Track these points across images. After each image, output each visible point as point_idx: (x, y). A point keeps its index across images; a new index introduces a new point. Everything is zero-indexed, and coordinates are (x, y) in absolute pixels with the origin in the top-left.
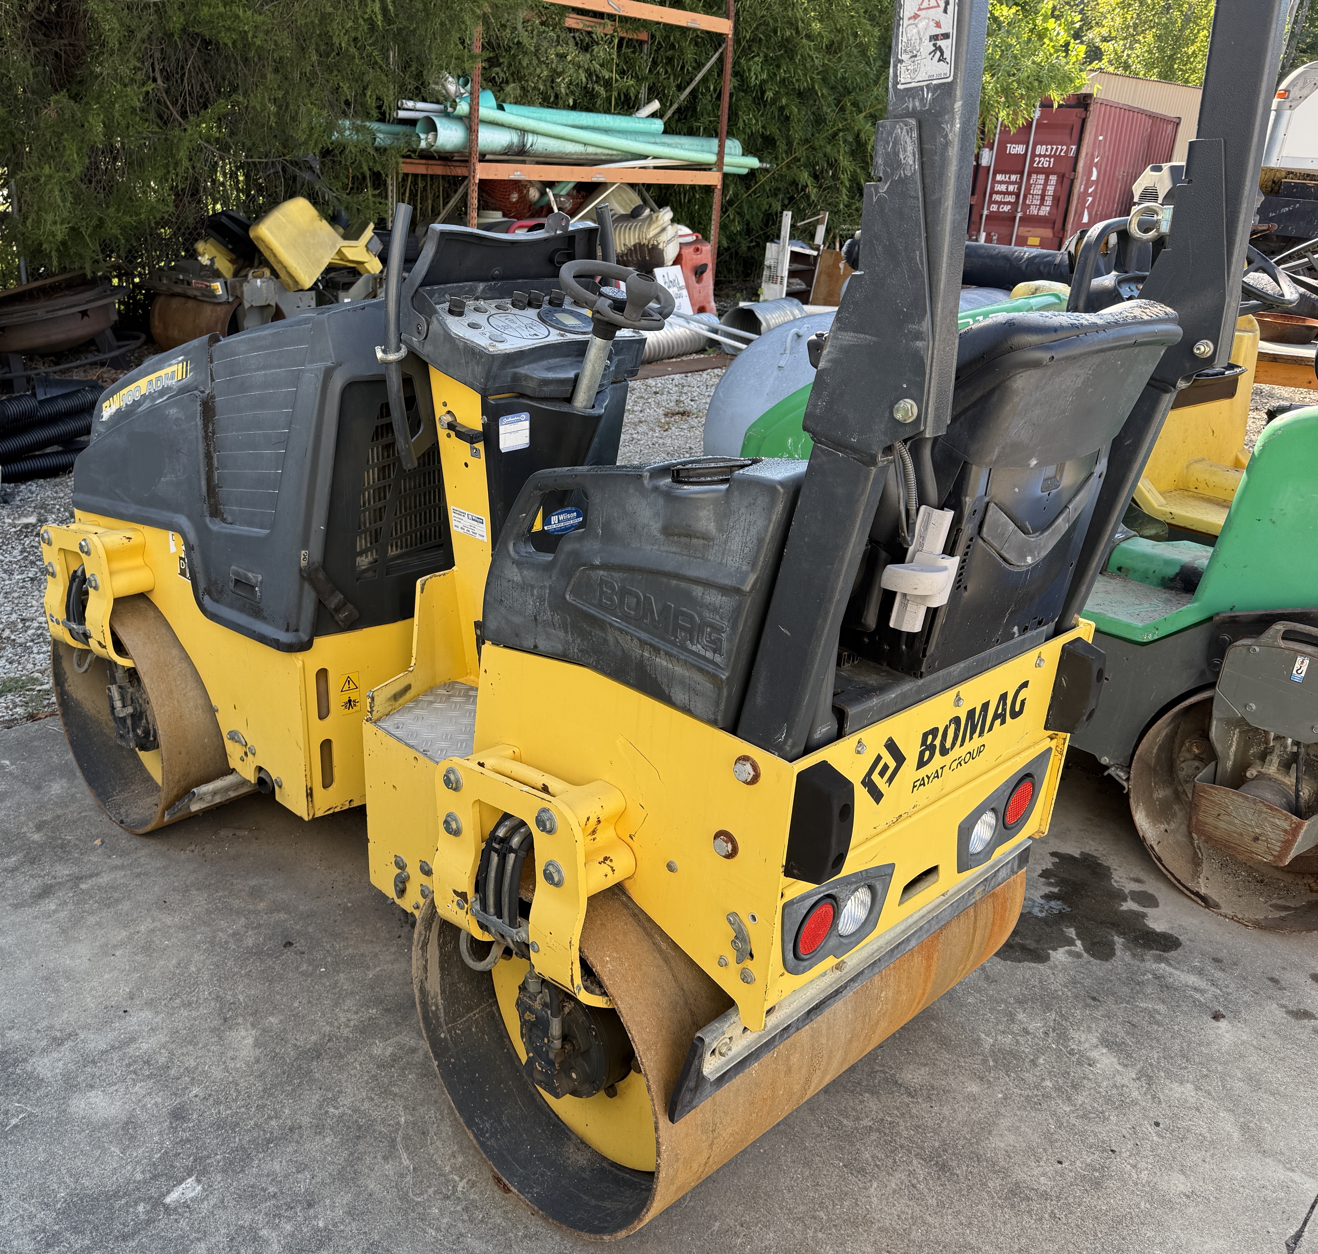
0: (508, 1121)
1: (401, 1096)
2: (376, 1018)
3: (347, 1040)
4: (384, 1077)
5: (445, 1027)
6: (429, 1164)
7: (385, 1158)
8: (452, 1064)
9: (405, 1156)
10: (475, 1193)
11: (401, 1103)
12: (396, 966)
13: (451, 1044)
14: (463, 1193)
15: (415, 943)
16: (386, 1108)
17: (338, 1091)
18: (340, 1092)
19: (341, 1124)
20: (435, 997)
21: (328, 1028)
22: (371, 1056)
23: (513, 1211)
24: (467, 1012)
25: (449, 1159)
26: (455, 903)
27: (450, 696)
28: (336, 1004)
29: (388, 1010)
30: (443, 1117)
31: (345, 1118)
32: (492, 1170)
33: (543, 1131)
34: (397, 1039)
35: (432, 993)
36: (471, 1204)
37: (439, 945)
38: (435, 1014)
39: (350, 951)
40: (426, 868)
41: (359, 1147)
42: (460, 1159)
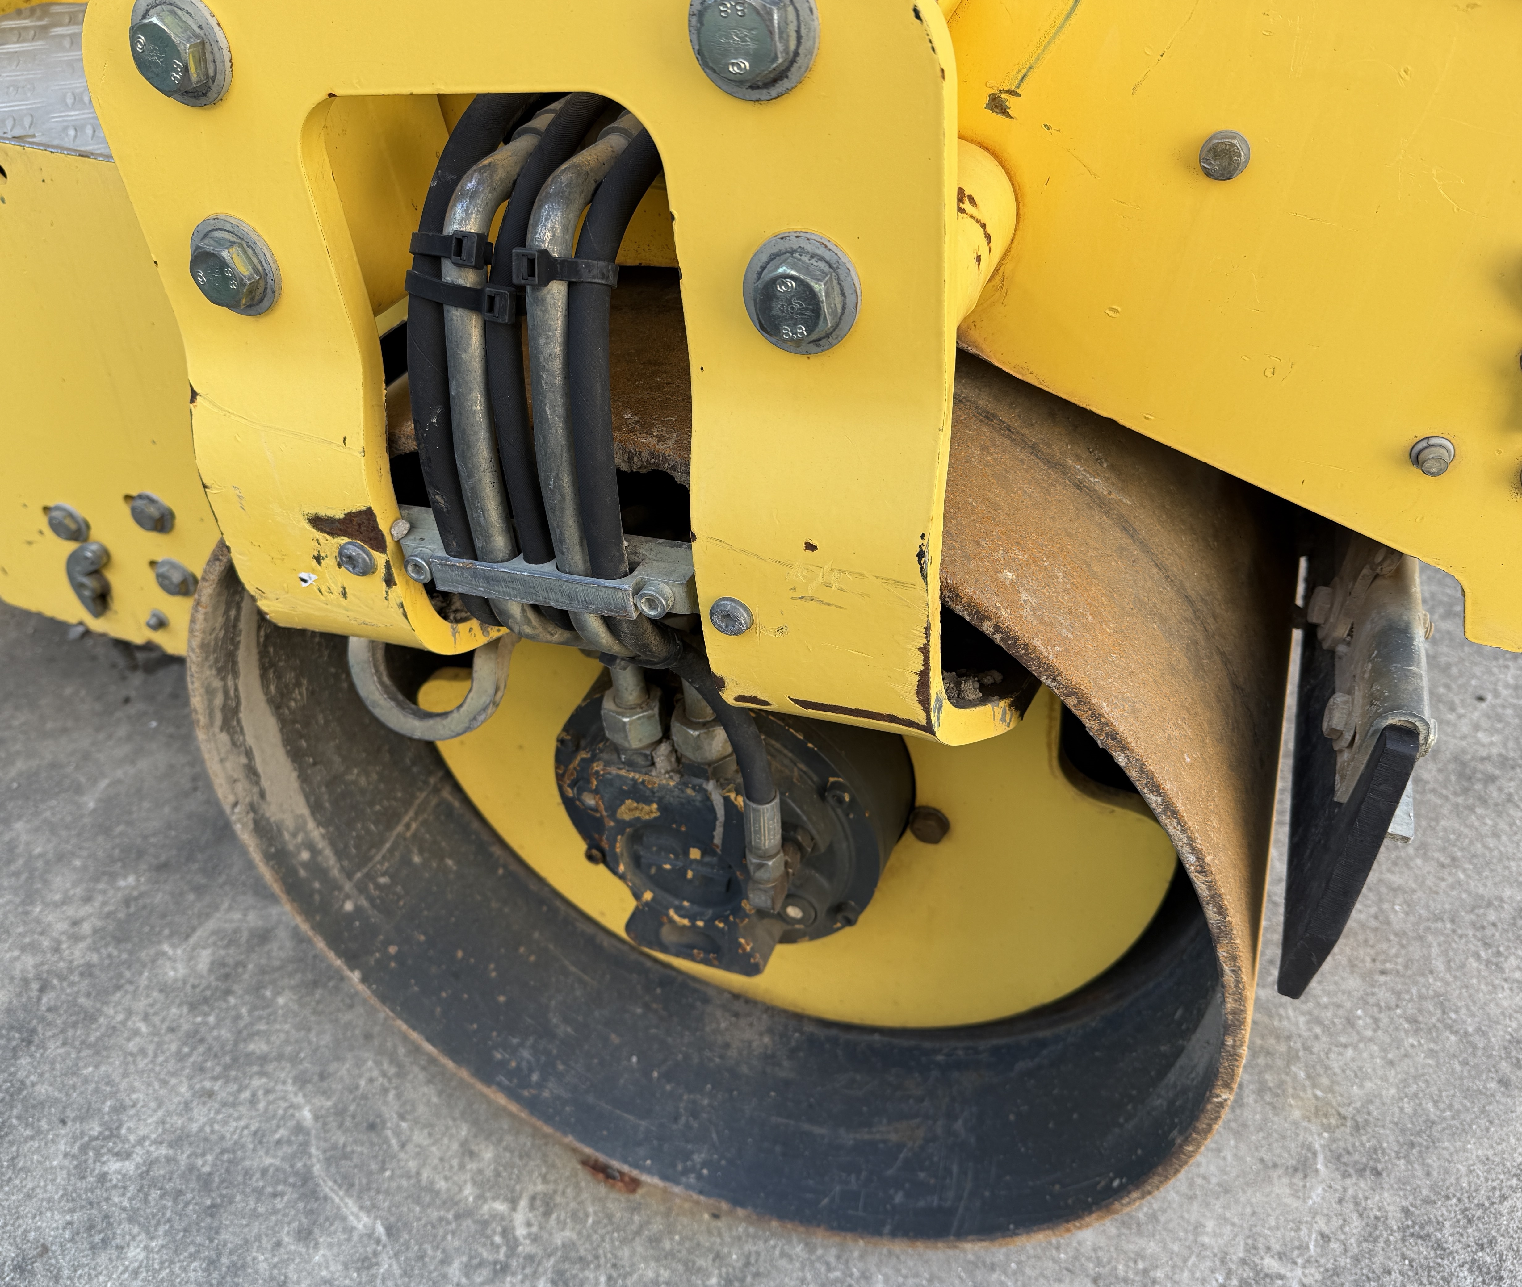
0: (566, 1020)
1: (280, 1057)
2: (141, 895)
3: (88, 971)
4: (218, 1025)
5: (348, 886)
6: (418, 1201)
7: (305, 1235)
8: (396, 957)
9: (350, 1206)
10: (562, 1225)
11: (285, 1073)
12: (143, 764)
13: (375, 917)
14: (535, 1239)
15: (202, 719)
16: (253, 1101)
17: (115, 1110)
18: (120, 1108)
19: (155, 1194)
20: (300, 827)
21: (29, 961)
22: (164, 989)
23: (670, 1230)
24: (389, 827)
25: (462, 1167)
26: (330, 562)
27: (45, 28)
28: (30, 898)
29: (162, 867)
30: (400, 1066)
31: (159, 1172)
32: (574, 1150)
33: (646, 1006)
34: (211, 924)
35: (290, 823)
36: (565, 1258)
37: (271, 701)
38: (316, 869)
39: (20, 765)
40: (152, 510)
41: (224, 1236)
42: (488, 1155)
